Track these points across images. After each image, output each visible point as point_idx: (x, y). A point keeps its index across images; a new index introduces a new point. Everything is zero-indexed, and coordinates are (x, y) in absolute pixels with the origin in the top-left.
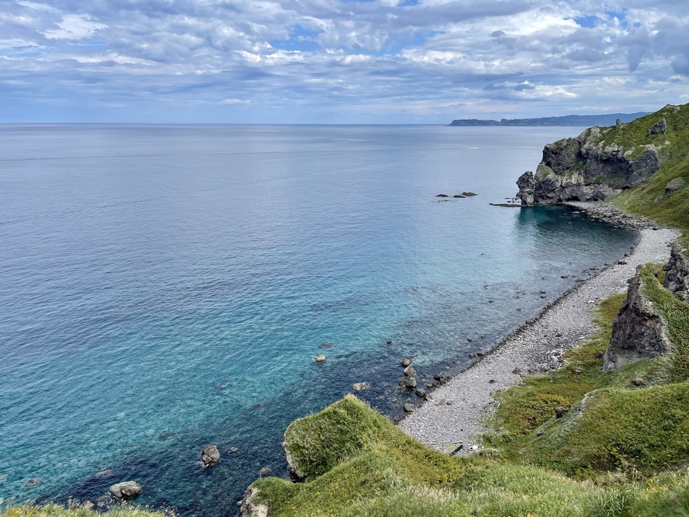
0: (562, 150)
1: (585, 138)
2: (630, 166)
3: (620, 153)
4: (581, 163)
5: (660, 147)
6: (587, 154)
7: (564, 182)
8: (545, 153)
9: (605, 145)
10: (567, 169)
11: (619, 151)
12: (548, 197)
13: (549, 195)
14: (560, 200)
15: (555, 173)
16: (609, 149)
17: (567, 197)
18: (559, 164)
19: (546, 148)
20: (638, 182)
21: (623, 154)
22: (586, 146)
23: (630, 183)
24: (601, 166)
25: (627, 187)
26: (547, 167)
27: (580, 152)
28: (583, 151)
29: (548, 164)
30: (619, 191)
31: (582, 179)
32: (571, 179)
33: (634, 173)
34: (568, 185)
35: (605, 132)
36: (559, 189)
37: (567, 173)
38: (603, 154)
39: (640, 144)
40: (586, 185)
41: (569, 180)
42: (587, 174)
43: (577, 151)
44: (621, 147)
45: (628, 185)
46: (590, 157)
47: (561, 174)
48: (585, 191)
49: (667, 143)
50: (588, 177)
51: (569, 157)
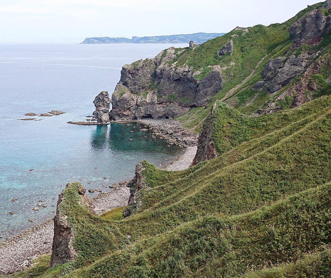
0: (138, 70)
1: (161, 59)
2: (198, 86)
3: (190, 73)
4: (156, 82)
5: (225, 68)
6: (161, 74)
7: (139, 101)
8: (122, 73)
9: (177, 66)
10: (143, 88)
11: (189, 71)
12: (124, 115)
13: (125, 113)
14: (135, 118)
15: (132, 92)
16: (180, 70)
17: (142, 115)
18: (135, 84)
19: (123, 69)
20: (203, 100)
21: (192, 74)
22: (161, 66)
23: (197, 102)
24: (173, 85)
25: (194, 106)
26: (124, 87)
27: (155, 72)
28: (158, 71)
29: (125, 84)
30: (187, 109)
31: (156, 98)
32: (145, 98)
33: (201, 92)
34: (143, 104)
35: (179, 53)
36: (134, 107)
37: (142, 92)
38: (175, 74)
39: (208, 65)
40: (159, 104)
41: (144, 99)
42: (160, 93)
43: (153, 72)
44: (192, 68)
45: (195, 103)
46: (164, 77)
47: (137, 93)
48: (158, 110)
49: (233, 64)
50: (161, 96)
51: (145, 78)
